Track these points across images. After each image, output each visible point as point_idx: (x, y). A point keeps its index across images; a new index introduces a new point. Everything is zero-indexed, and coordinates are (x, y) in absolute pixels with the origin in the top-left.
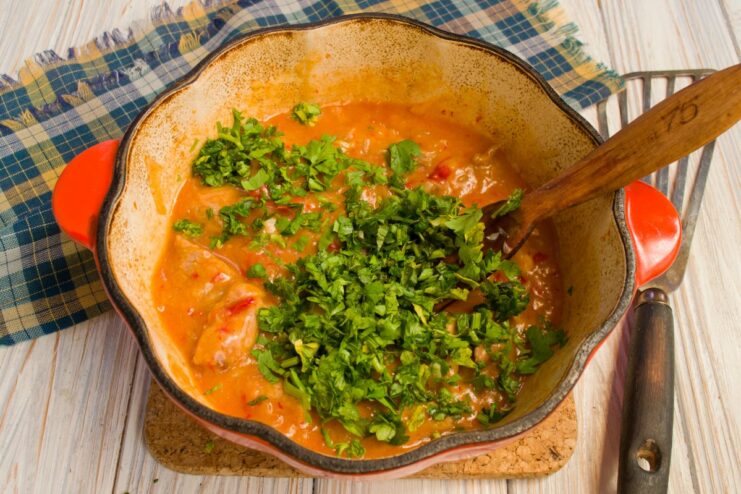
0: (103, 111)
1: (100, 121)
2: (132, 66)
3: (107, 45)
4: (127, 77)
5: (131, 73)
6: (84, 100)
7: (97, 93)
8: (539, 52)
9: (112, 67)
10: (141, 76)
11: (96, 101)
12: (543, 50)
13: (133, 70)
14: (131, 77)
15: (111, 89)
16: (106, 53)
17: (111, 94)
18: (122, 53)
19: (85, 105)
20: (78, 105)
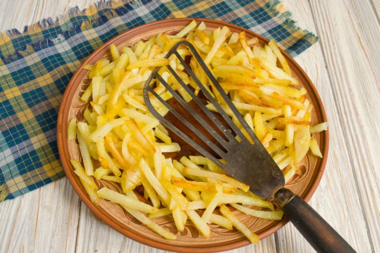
0: (38, 59)
1: (36, 64)
2: (56, 37)
3: (45, 26)
4: (53, 42)
5: (55, 40)
6: (29, 54)
7: (36, 50)
8: (273, 27)
9: (46, 37)
10: (60, 43)
11: (35, 54)
12: (275, 26)
13: (56, 39)
14: (54, 43)
15: (43, 48)
16: (44, 29)
17: (43, 51)
18: (52, 30)
19: (29, 56)
20: (26, 56)
